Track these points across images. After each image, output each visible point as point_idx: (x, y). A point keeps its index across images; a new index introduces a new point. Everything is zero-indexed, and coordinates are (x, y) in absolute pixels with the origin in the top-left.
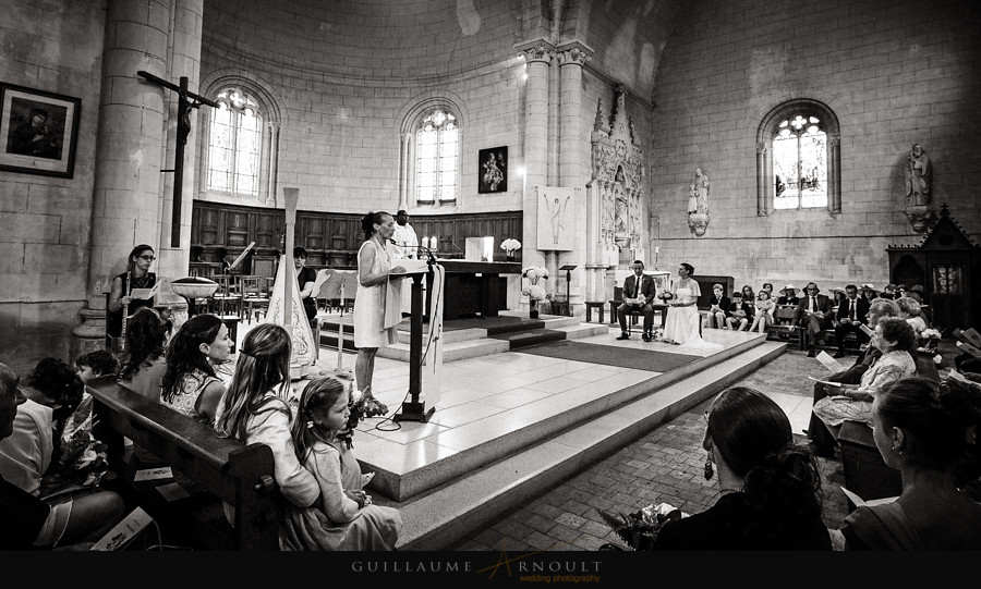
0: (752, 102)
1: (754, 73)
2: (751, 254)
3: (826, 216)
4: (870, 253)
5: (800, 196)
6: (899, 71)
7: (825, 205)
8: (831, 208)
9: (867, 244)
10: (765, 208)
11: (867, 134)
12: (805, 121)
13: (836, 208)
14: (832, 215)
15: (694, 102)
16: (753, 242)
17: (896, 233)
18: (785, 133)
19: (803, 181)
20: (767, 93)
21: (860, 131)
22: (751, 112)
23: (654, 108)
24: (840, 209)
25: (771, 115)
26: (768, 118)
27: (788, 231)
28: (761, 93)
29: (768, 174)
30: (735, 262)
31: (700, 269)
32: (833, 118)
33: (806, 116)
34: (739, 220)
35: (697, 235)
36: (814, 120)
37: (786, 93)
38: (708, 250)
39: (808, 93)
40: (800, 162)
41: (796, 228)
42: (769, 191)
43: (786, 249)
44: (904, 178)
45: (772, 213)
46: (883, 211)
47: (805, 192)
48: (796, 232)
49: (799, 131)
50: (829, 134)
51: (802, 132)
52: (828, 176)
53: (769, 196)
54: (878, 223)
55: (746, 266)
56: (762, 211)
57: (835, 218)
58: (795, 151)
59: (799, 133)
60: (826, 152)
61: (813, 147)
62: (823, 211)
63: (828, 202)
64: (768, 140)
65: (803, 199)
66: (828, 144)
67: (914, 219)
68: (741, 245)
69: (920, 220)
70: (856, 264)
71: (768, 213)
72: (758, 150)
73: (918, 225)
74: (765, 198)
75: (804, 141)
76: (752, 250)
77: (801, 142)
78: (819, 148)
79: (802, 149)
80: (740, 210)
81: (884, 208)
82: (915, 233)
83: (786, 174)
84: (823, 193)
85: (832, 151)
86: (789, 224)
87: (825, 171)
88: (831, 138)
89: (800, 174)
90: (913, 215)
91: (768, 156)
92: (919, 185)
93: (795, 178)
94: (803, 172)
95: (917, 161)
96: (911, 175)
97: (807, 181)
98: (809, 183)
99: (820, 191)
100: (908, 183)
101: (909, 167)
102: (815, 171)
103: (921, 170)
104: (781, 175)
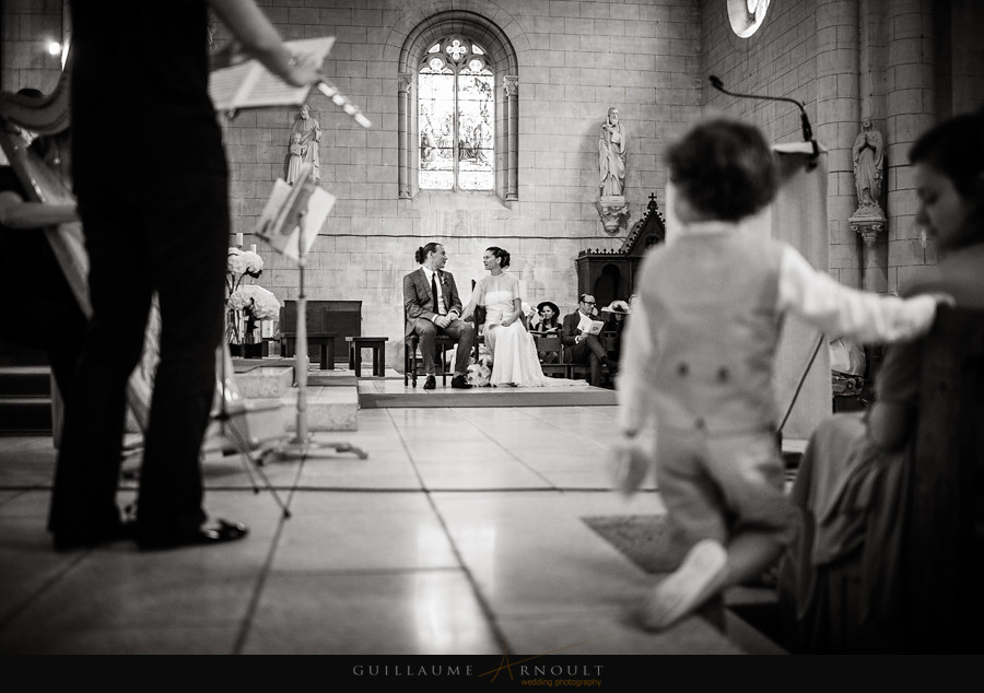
2: (389, 262)
3: (496, 205)
4: (553, 263)
5: (456, 171)
7: (490, 185)
8: (501, 192)
9: (550, 248)
10: (409, 186)
11: (552, 84)
12: (465, 50)
13: (510, 191)
14: (505, 201)
17: (584, 233)
18: (436, 64)
19: (461, 146)
21: (543, 77)
22: (390, 18)
24: (516, 194)
25: (421, 28)
26: (416, 33)
27: (446, 226)
29: (413, 130)
30: (362, 277)
32: (509, 51)
34: (370, 204)
36: (478, 50)
38: (316, 256)
39: (476, 5)
40: (457, 115)
41: (457, 221)
42: (413, 154)
45: (418, 195)
46: (569, 200)
47: (464, 164)
48: (457, 226)
49: (457, 64)
50: (500, 75)
51: (461, 65)
52: (496, 142)
53: (413, 166)
54: (563, 218)
55: (380, 285)
56: (405, 189)
57: (509, 207)
58: (452, 95)
59: (456, 66)
60: (493, 103)
61: (475, 93)
62: (489, 196)
63: (496, 182)
64: (414, 72)
65: (461, 175)
66: (498, 90)
67: (609, 214)
68: (372, 247)
69: (615, 217)
70: (536, 278)
71: (413, 194)
72: (400, 84)
73: (612, 223)
74: (409, 168)
75: (463, 81)
76: (391, 257)
77: (459, 83)
78: (483, 96)
79: (461, 94)
80: (371, 186)
81: (571, 196)
82: (606, 235)
83: (436, 132)
84: (488, 168)
85: (506, 102)
86: (446, 213)
87: (492, 133)
88: (506, 83)
89: (457, 134)
90: (609, 208)
91: (413, 98)
92: (616, 166)
93: (450, 140)
94: (462, 131)
95: (614, 131)
96: (607, 151)
97: (467, 146)
98: (470, 150)
99: (484, 164)
100: (603, 162)
101: (605, 138)
102: (478, 132)
103: (619, 145)
104: (429, 132)
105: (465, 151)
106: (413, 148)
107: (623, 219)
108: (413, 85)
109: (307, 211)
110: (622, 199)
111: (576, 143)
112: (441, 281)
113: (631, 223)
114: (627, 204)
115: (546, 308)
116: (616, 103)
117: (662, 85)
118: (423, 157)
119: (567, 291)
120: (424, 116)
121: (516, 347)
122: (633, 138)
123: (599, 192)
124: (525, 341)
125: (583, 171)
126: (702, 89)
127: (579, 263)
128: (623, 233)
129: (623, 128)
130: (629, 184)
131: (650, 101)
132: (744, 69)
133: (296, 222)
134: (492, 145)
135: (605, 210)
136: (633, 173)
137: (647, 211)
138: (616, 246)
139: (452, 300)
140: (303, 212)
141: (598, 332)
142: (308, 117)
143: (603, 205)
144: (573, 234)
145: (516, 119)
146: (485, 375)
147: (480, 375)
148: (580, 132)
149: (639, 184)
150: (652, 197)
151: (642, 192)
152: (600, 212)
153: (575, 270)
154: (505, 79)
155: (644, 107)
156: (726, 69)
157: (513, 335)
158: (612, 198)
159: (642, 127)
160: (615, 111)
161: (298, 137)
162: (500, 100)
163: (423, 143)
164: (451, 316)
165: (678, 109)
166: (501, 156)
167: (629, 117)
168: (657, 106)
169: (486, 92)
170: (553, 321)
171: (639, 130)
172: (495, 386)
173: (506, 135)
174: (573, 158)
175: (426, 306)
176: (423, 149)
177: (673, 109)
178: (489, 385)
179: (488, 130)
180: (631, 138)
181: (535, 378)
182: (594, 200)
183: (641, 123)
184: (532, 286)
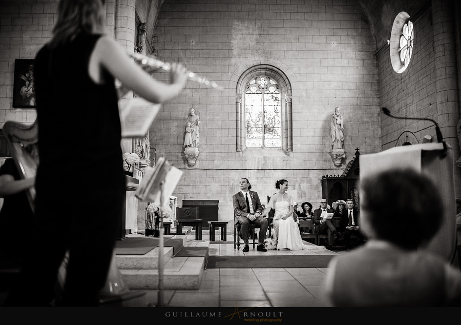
0: (233, 61)
1: (235, 39)
2: (232, 182)
3: (282, 154)
4: (310, 181)
5: (263, 138)
6: (325, 57)
7: (279, 145)
8: (285, 148)
9: (309, 174)
10: (241, 146)
11: (308, 97)
12: (267, 82)
13: (289, 148)
14: (286, 152)
15: (188, 53)
16: (233, 173)
17: (325, 167)
18: (253, 89)
19: (265, 126)
20: (244, 56)
21: (304, 94)
22: (232, 69)
23: (153, 52)
24: (292, 149)
25: (246, 73)
26: (244, 75)
27: (259, 164)
28: (239, 55)
29: (243, 120)
30: (219, 189)
31: (191, 195)
32: (287, 82)
33: (269, 77)
34: (223, 155)
35: (189, 165)
36: (273, 82)
37: (257, 58)
38: (198, 179)
39: (272, 62)
40: (264, 112)
41: (264, 162)
42: (243, 131)
43: (257, 178)
44: (330, 129)
45: (245, 150)
46: (317, 151)
47: (267, 135)
48: (264, 164)
49: (263, 89)
50: (283, 93)
51: (265, 89)
52: (282, 124)
53: (243, 136)
54: (314, 160)
55: (228, 192)
56: (239, 147)
57: (289, 155)
58: (261, 103)
59: (262, 90)
60: (280, 106)
61: (272, 102)
62: (279, 150)
63: (282, 144)
64: (243, 93)
65: (266, 140)
66: (283, 100)
67: (336, 158)
68: (224, 174)
69: (340, 159)
70: (302, 189)
71: (243, 150)
72: (237, 99)
73: (338, 162)
74: (241, 137)
75: (266, 97)
76: (233, 179)
77: (264, 97)
78: (276, 103)
79: (265, 103)
80: (223, 146)
81: (318, 149)
82: (335, 167)
83: (254, 121)
84: (278, 137)
85: (286, 106)
86: (258, 158)
87: (280, 120)
88: (286, 97)
89: (264, 121)
90: (337, 155)
91: (243, 105)
92: (339, 135)
93: (260, 124)
94: (266, 119)
95: (338, 118)
96: (335, 128)
97: (268, 127)
98: (269, 129)
99: (276, 135)
100: (333, 133)
101: (334, 122)
102: (273, 120)
103: (340, 125)
104: (250, 120)
105: (267, 129)
106: (243, 128)
107: (343, 160)
108: (243, 99)
109: (165, 181)
110: (342, 151)
111: (320, 124)
112: (251, 197)
113: (347, 162)
114: (345, 153)
115: (306, 205)
116: (339, 105)
117: (361, 96)
118: (248, 132)
119: (317, 195)
120: (248, 113)
121: (289, 230)
122: (347, 121)
123: (331, 147)
124: (294, 227)
125: (324, 137)
126: (380, 97)
127: (323, 181)
128: (344, 167)
129: (342, 117)
130: (346, 143)
131: (354, 104)
132: (400, 88)
133: (159, 188)
134: (280, 126)
135: (335, 156)
136: (348, 138)
137: (355, 156)
138: (340, 173)
139: (258, 206)
140: (163, 182)
141: (331, 218)
142: (194, 115)
143: (333, 153)
144: (319, 168)
145: (291, 113)
146: (273, 244)
147: (271, 244)
148: (322, 119)
149: (351, 143)
150: (357, 149)
151: (352, 147)
152: (332, 156)
153: (320, 185)
154: (285, 95)
155: (352, 107)
156: (391, 88)
157: (288, 224)
158: (338, 150)
159: (351, 116)
160: (338, 109)
161: (189, 124)
162: (284, 105)
163: (248, 126)
164: (257, 214)
165: (368, 107)
166: (284, 131)
167: (345, 112)
168: (358, 106)
169: (277, 101)
170: (310, 211)
171: (350, 118)
172: (279, 250)
173: (287, 121)
174: (319, 132)
175: (244, 210)
176: (248, 128)
177: (366, 107)
178: (276, 249)
179: (278, 119)
180: (346, 122)
181: (299, 246)
182: (329, 151)
183: (351, 114)
184: (300, 192)
